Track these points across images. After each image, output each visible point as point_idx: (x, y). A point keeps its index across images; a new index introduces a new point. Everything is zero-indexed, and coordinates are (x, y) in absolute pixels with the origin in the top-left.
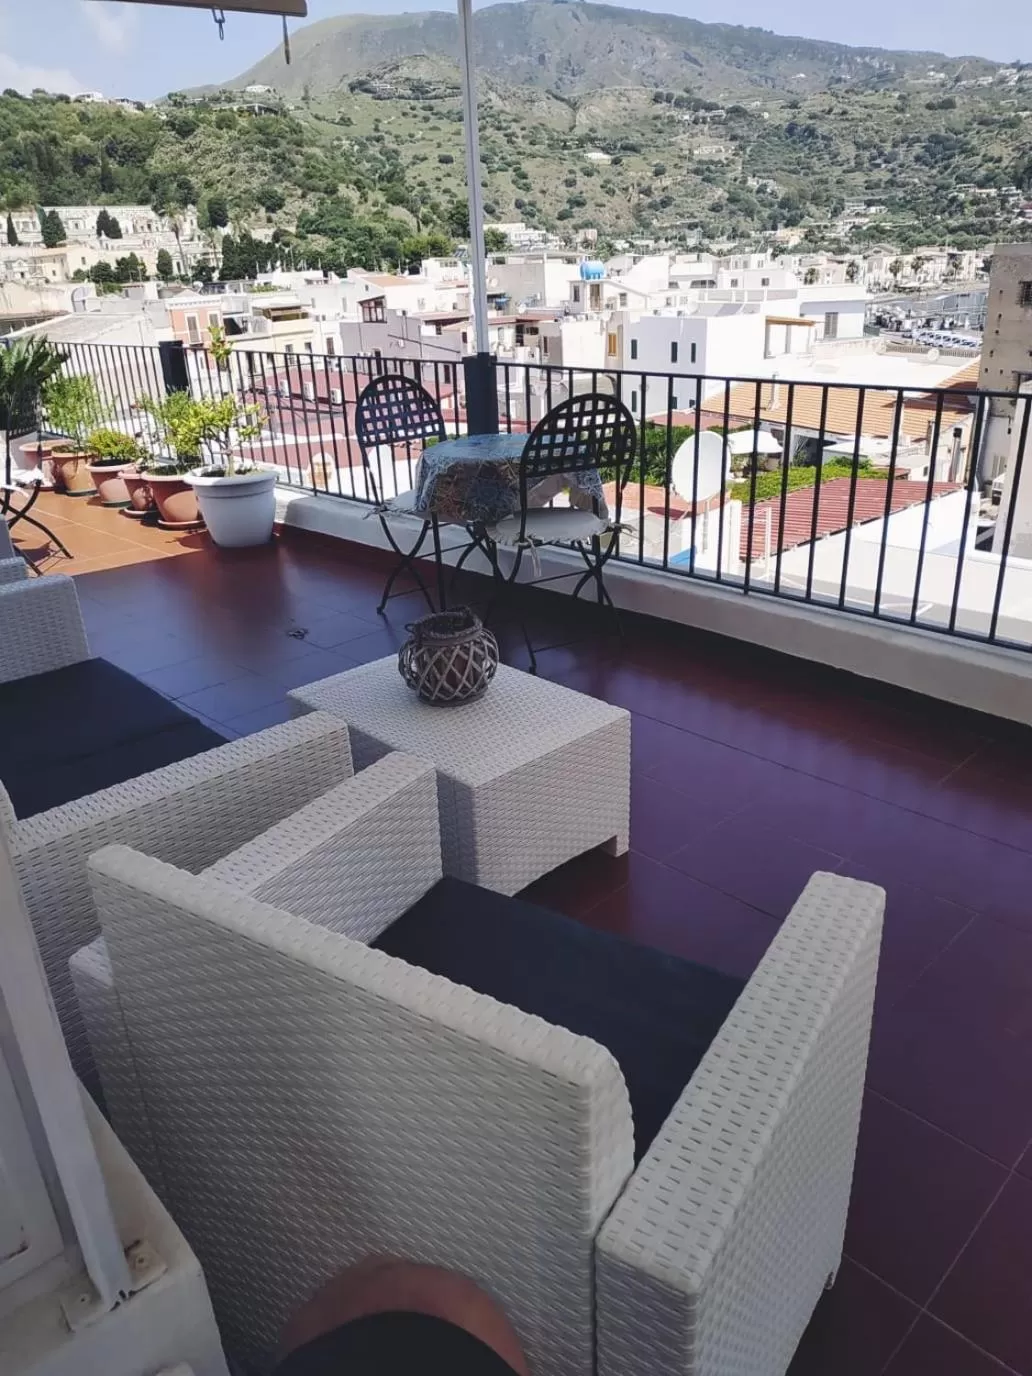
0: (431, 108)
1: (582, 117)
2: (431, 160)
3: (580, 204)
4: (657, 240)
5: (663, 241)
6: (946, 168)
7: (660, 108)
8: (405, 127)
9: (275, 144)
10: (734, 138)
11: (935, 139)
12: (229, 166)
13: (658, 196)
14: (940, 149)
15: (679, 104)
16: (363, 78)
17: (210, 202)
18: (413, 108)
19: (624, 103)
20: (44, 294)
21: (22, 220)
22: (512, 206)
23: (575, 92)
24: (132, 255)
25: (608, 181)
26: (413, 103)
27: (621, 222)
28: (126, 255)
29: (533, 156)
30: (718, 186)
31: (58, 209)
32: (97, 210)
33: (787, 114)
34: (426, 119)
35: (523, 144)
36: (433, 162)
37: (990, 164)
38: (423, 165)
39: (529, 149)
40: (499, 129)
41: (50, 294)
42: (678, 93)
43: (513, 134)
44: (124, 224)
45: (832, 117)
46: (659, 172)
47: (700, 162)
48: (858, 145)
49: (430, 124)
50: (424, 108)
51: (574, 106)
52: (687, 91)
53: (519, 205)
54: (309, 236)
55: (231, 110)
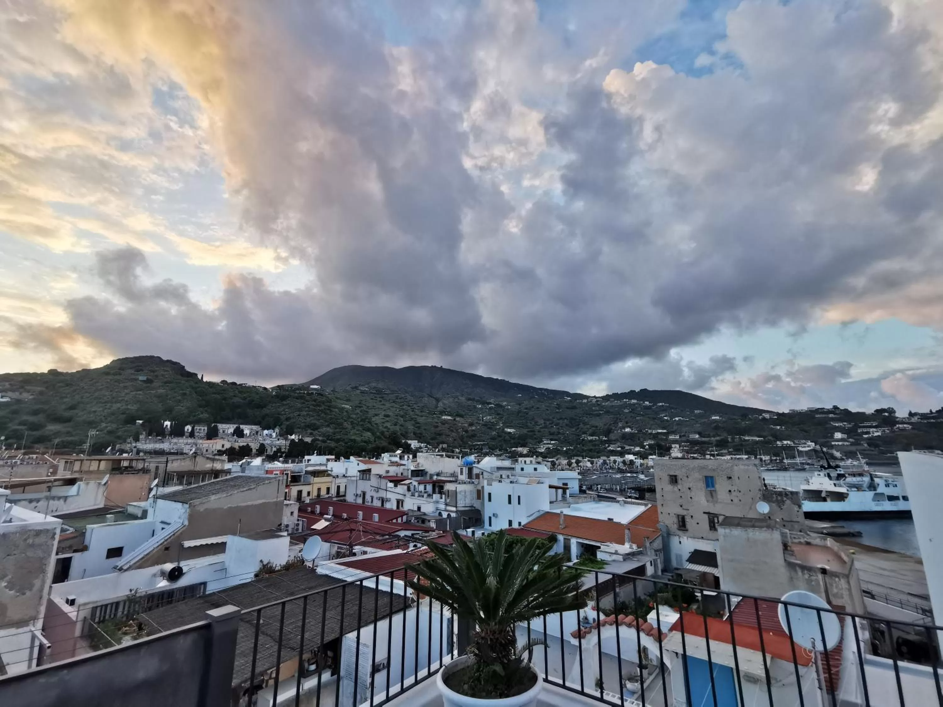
0: (382, 398)
1: (440, 404)
2: (380, 415)
3: (440, 435)
4: (471, 450)
5: (473, 450)
6: (578, 428)
7: (470, 402)
8: (371, 403)
9: (320, 406)
10: (498, 414)
11: (572, 419)
12: (298, 413)
13: (470, 433)
14: (574, 423)
15: (478, 401)
16: (357, 385)
17: (288, 426)
18: (375, 397)
19: (456, 400)
20: (215, 462)
21: (198, 428)
22: (412, 434)
23: (439, 395)
24: (248, 445)
25: (451, 427)
26: (375, 395)
27: (456, 442)
28: (245, 444)
29: (422, 416)
30: (494, 431)
31: (218, 425)
32: (235, 426)
33: (517, 407)
34: (381, 401)
35: (418, 412)
36: (381, 416)
37: (594, 428)
38: (377, 417)
39: (420, 414)
40: (409, 406)
41: (218, 462)
42: (477, 398)
43: (414, 408)
44: (247, 432)
45: (533, 409)
46: (471, 424)
47: (486, 422)
48: (545, 420)
49: (382, 403)
50: (380, 398)
51: (438, 400)
52: (480, 398)
53: (415, 434)
54: (328, 441)
55: (304, 393)
